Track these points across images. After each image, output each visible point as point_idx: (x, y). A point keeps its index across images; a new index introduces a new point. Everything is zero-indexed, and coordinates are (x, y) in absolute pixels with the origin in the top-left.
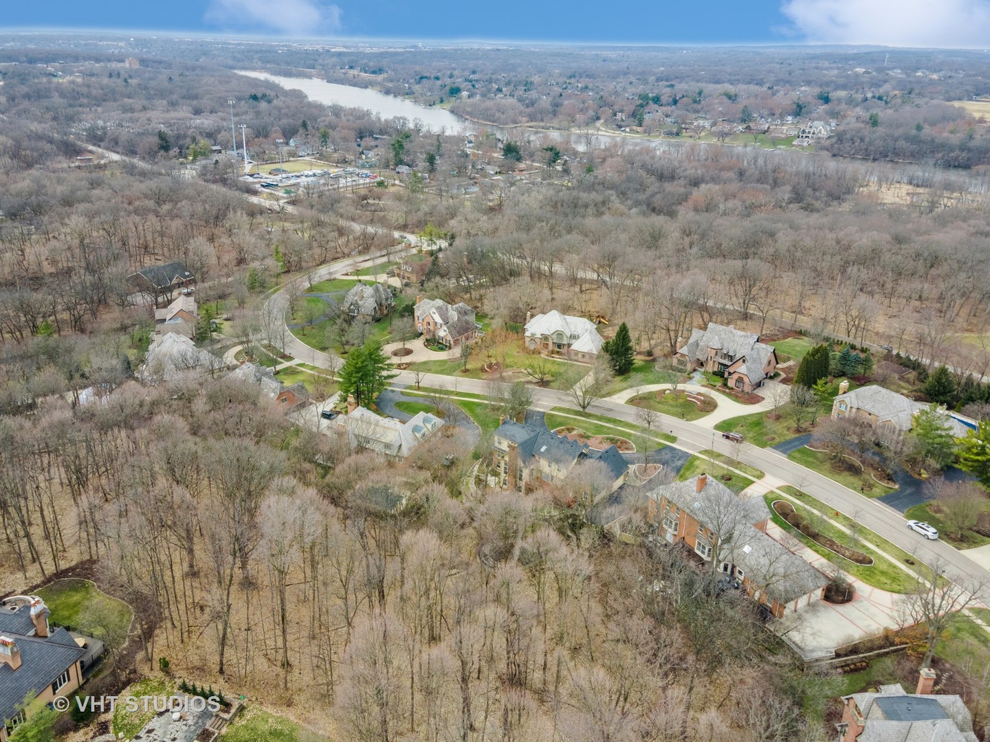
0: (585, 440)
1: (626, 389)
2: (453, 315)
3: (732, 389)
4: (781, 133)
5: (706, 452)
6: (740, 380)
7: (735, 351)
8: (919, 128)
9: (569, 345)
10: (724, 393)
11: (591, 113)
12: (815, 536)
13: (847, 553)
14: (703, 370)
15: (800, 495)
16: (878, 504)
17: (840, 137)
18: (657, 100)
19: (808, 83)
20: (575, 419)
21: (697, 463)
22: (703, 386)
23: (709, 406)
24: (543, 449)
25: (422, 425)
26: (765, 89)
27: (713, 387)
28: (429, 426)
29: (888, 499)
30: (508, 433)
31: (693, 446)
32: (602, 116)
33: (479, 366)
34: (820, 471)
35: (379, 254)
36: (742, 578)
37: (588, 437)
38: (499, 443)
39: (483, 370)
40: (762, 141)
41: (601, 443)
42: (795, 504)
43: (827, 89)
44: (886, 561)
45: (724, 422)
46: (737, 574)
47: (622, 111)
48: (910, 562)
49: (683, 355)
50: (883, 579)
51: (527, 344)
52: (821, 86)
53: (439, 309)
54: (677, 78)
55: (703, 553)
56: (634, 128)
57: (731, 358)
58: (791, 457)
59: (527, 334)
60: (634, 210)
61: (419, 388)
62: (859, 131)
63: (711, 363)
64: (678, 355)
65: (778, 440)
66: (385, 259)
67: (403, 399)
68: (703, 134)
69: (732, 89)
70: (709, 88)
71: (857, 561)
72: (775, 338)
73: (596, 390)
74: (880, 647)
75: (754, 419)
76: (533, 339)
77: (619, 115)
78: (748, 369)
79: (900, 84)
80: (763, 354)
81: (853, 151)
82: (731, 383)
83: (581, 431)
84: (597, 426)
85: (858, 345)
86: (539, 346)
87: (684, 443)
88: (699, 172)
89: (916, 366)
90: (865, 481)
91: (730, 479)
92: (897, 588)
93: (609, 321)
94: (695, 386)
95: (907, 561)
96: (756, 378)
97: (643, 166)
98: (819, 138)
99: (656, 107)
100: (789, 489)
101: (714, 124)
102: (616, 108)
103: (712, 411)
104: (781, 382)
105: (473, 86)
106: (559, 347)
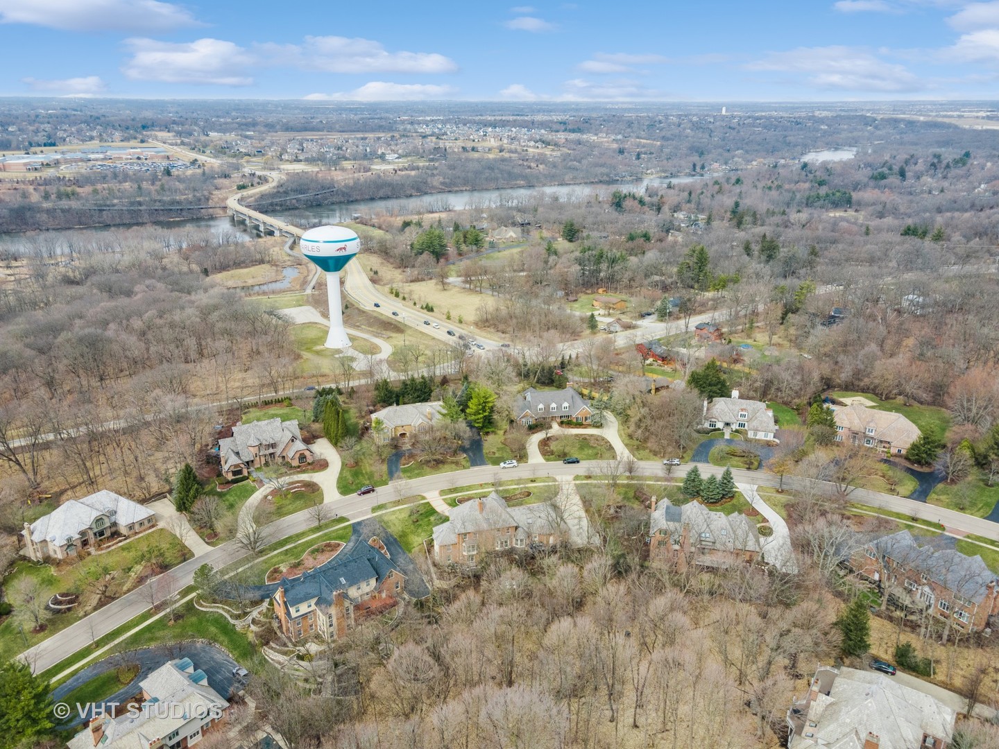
0: (303, 566)
5: (375, 510)
6: (301, 457)
7: (272, 439)
9: (113, 525)
15: (454, 490)
16: (477, 468)
20: (261, 563)
21: (385, 519)
22: (279, 477)
23: (312, 486)
24: (343, 581)
27: (285, 474)
29: (474, 463)
30: (301, 596)
31: (363, 513)
37: (300, 563)
41: (316, 558)
42: (464, 495)
45: (338, 487)
48: (534, 481)
51: (62, 554)
58: (409, 477)
65: (384, 475)
76: (70, 545)
80: (292, 429)
82: (295, 462)
83: (287, 564)
84: (285, 553)
86: (80, 547)
87: (355, 516)
90: (453, 463)
94: (275, 482)
100: (444, 492)
103: (319, 487)
106: (101, 533)
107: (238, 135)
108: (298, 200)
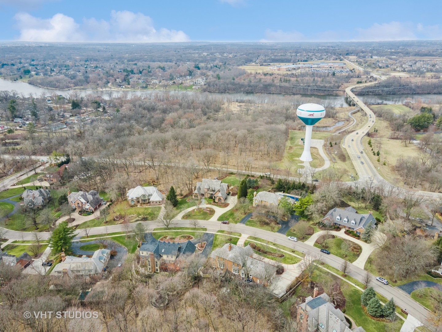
0: (173, 240)
1: (179, 213)
2: (90, 197)
3: (217, 203)
4: (187, 84)
5: (219, 231)
6: (220, 199)
7: (214, 188)
8: (234, 79)
9: (149, 199)
10: (215, 205)
11: (105, 80)
12: (266, 253)
13: (277, 255)
14: (204, 197)
15: (255, 239)
16: (278, 234)
17: (209, 84)
18: (132, 72)
19: (189, 60)
20: (165, 232)
21: (218, 237)
22: (207, 204)
23: (212, 212)
24: (163, 251)
25: (101, 255)
26: (174, 64)
27: (210, 203)
28: (105, 255)
29: (280, 231)
30: (146, 248)
31: (214, 231)
32: (110, 81)
33: (112, 218)
34: (257, 227)
35: (28, 170)
36: (252, 277)
37: (174, 238)
38: (143, 253)
39: (114, 220)
40: (181, 88)
41: (180, 239)
42: (255, 242)
43: (197, 63)
44: (287, 254)
45: (220, 217)
46: (250, 276)
47: (118, 78)
48: (293, 252)
49: (196, 194)
50: (289, 261)
51: (130, 203)
52: (194, 61)
53: (82, 196)
54: (136, 60)
55: (236, 272)
56: (127, 86)
57: (214, 191)
58: (247, 225)
59: (129, 198)
60: (145, 129)
61: (88, 237)
62: (215, 82)
63: (207, 194)
64: (194, 194)
65: (240, 220)
66: (33, 172)
67: (83, 244)
68: (157, 86)
69: (162, 65)
70: (152, 64)
71: (280, 257)
72: (222, 177)
73: (168, 216)
74: (297, 284)
75: (229, 213)
76: (132, 200)
77: (118, 80)
78: (222, 194)
79: (221, 60)
80: (224, 187)
81: (214, 90)
82: (216, 201)
83: (171, 237)
84: (175, 232)
85: (250, 175)
86: (136, 203)
87: (210, 230)
88: (164, 106)
89: (269, 179)
90: (271, 227)
91: (231, 240)
92: (293, 262)
93: (157, 182)
94: (205, 205)
95: (293, 251)
96: (224, 197)
97: (140, 106)
98: (201, 85)
99: (133, 75)
100: (251, 237)
101: (160, 82)
102: (115, 77)
103: (214, 213)
104: (232, 195)
105: (36, 68)
106: (144, 201)
107: (387, 58)
108: (382, 91)
